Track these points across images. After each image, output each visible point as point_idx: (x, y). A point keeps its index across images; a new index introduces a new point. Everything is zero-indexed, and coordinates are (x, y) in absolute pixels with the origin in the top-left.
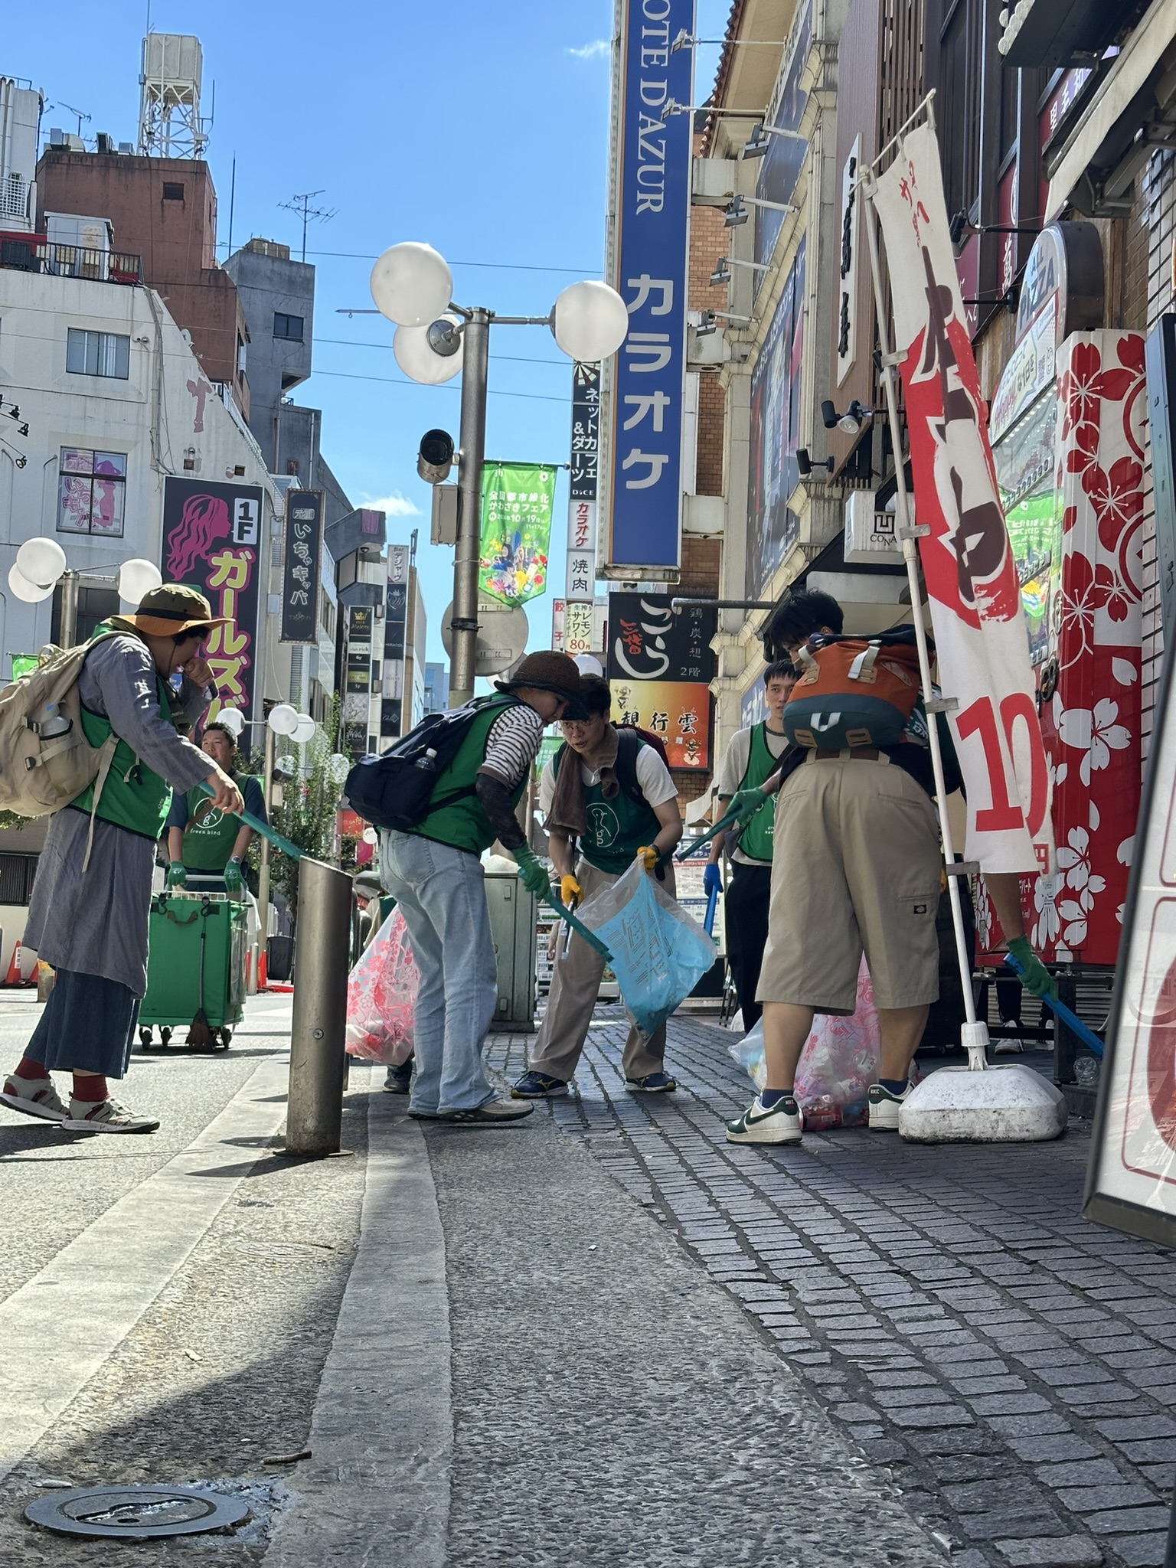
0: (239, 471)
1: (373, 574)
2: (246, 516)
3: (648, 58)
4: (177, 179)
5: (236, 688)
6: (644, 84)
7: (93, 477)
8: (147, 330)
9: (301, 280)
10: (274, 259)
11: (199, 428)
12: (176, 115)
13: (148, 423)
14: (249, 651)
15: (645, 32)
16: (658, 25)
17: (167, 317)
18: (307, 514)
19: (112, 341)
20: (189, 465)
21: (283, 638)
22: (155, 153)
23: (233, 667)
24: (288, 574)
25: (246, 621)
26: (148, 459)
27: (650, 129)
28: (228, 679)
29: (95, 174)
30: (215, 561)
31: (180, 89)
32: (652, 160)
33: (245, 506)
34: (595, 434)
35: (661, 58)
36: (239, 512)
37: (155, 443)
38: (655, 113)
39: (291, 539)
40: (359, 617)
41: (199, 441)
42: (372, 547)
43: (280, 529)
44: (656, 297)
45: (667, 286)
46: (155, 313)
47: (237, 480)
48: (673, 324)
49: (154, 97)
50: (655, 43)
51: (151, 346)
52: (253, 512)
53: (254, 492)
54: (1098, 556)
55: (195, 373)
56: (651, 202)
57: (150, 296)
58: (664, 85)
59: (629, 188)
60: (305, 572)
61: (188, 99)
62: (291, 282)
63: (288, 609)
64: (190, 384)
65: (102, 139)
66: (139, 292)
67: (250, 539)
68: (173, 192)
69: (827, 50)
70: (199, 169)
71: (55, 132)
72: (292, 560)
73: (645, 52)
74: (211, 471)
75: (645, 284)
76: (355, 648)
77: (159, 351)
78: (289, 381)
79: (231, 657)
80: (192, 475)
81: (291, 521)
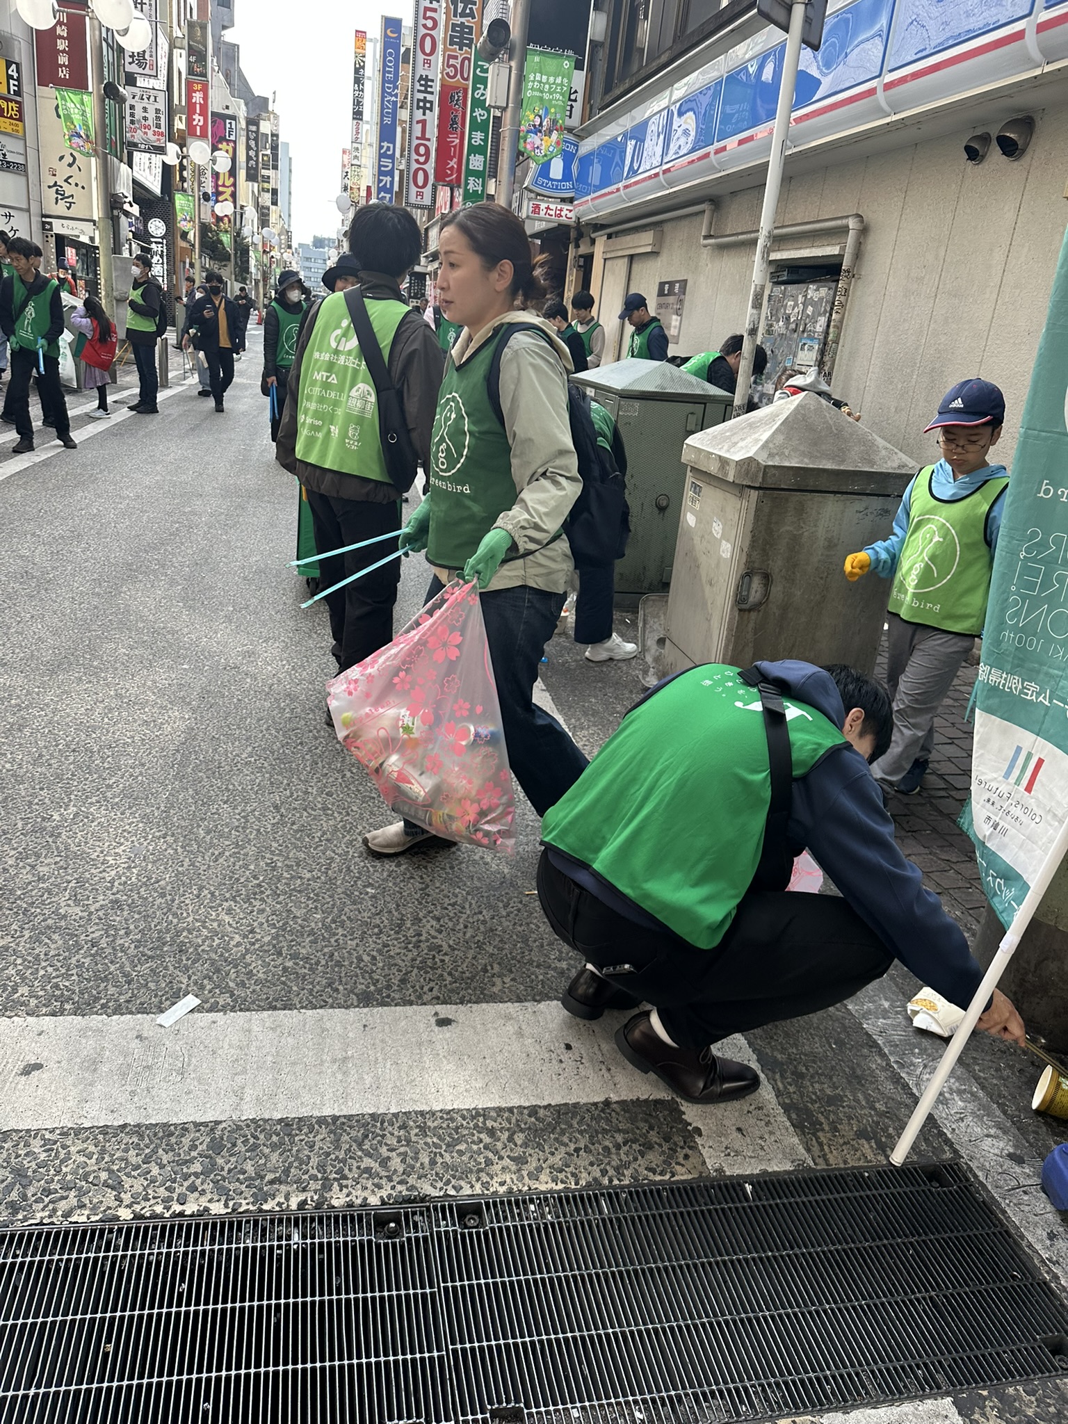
0: (227, 107)
2: (231, 128)
14: (234, 185)
18: (254, 128)
21: (246, 180)
24: (247, 154)
27: (387, 99)
28: (227, 195)
30: (220, 146)
32: (388, 108)
33: (230, 123)
34: (362, 90)
36: (228, 126)
38: (389, 94)
39: (248, 139)
40: (265, 158)
42: (264, 114)
43: (245, 133)
44: (388, 149)
45: (391, 146)
47: (226, 112)
48: (392, 157)
52: (233, 127)
53: (234, 118)
56: (387, 121)
59: (382, 116)
63: (248, 169)
67: (233, 138)
72: (248, 148)
75: (385, 144)
79: (228, 187)
81: (248, 131)
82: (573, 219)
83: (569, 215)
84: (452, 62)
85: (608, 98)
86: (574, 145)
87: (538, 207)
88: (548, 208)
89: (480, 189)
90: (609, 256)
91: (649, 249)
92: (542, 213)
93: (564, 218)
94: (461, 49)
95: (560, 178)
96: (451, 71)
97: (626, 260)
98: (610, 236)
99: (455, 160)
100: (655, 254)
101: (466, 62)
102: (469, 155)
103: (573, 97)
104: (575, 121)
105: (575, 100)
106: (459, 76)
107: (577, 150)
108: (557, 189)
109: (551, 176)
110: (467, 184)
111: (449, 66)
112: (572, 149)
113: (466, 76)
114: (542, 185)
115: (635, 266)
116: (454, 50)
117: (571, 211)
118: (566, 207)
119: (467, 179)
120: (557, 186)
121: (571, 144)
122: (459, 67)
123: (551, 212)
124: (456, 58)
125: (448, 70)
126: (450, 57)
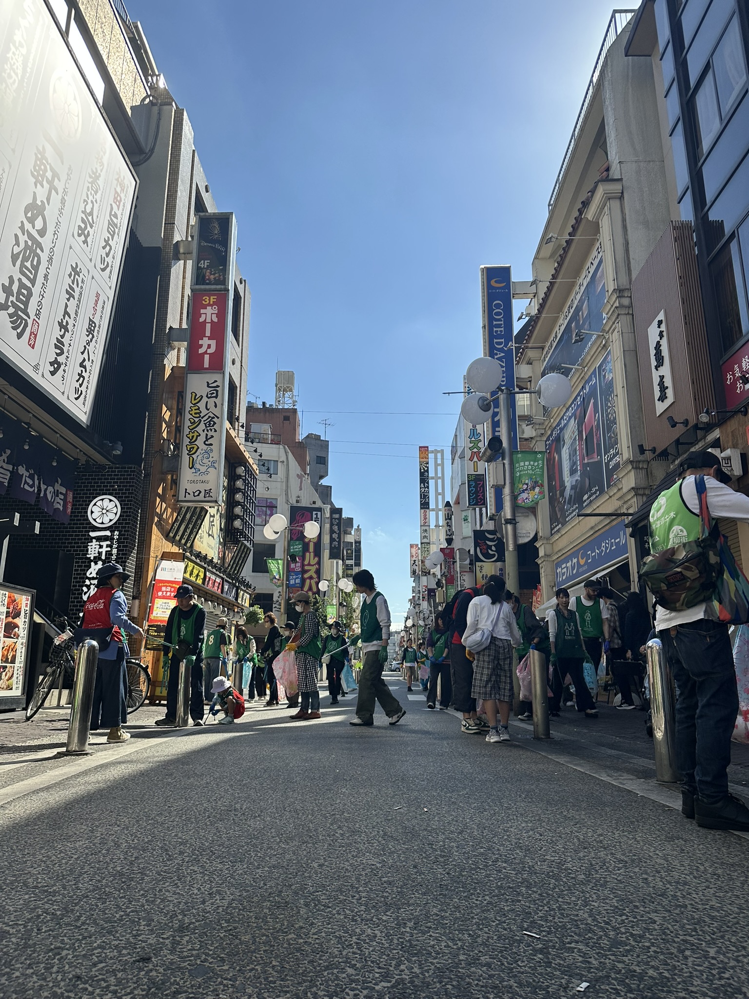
1: (350, 538)
2: (317, 517)
3: (496, 332)
4: (288, 414)
5: (315, 576)
6: (495, 341)
7: (266, 507)
8: (283, 458)
9: (325, 445)
10: (316, 439)
11: (301, 489)
12: (286, 395)
13: (284, 488)
14: (319, 563)
15: (494, 323)
16: (499, 320)
17: (290, 455)
18: (337, 516)
19: (272, 462)
20: (297, 502)
21: (330, 559)
22: (280, 407)
23: (314, 569)
24: (331, 536)
25: (318, 553)
26: (284, 500)
27: (499, 356)
28: (312, 573)
29: (262, 414)
31: (288, 387)
33: (317, 514)
34: (428, 487)
35: (501, 331)
36: (314, 516)
37: (287, 494)
38: (501, 350)
39: (332, 525)
40: (349, 552)
41: (301, 493)
42: (349, 529)
43: (328, 521)
46: (286, 452)
47: (313, 506)
49: (280, 390)
50: (499, 326)
51: (285, 463)
52: (319, 516)
53: (319, 509)
55: (299, 471)
57: (284, 447)
58: (503, 340)
60: (337, 535)
61: (291, 390)
62: (322, 446)
63: (331, 549)
64: (298, 475)
65: (264, 403)
66: (281, 446)
68: (286, 418)
69: (620, 292)
70: (295, 411)
71: (249, 402)
72: (332, 532)
73: (495, 329)
74: (305, 503)
76: (348, 562)
77: (288, 465)
78: (321, 477)
79: (313, 565)
80: (299, 505)
81: (331, 518)
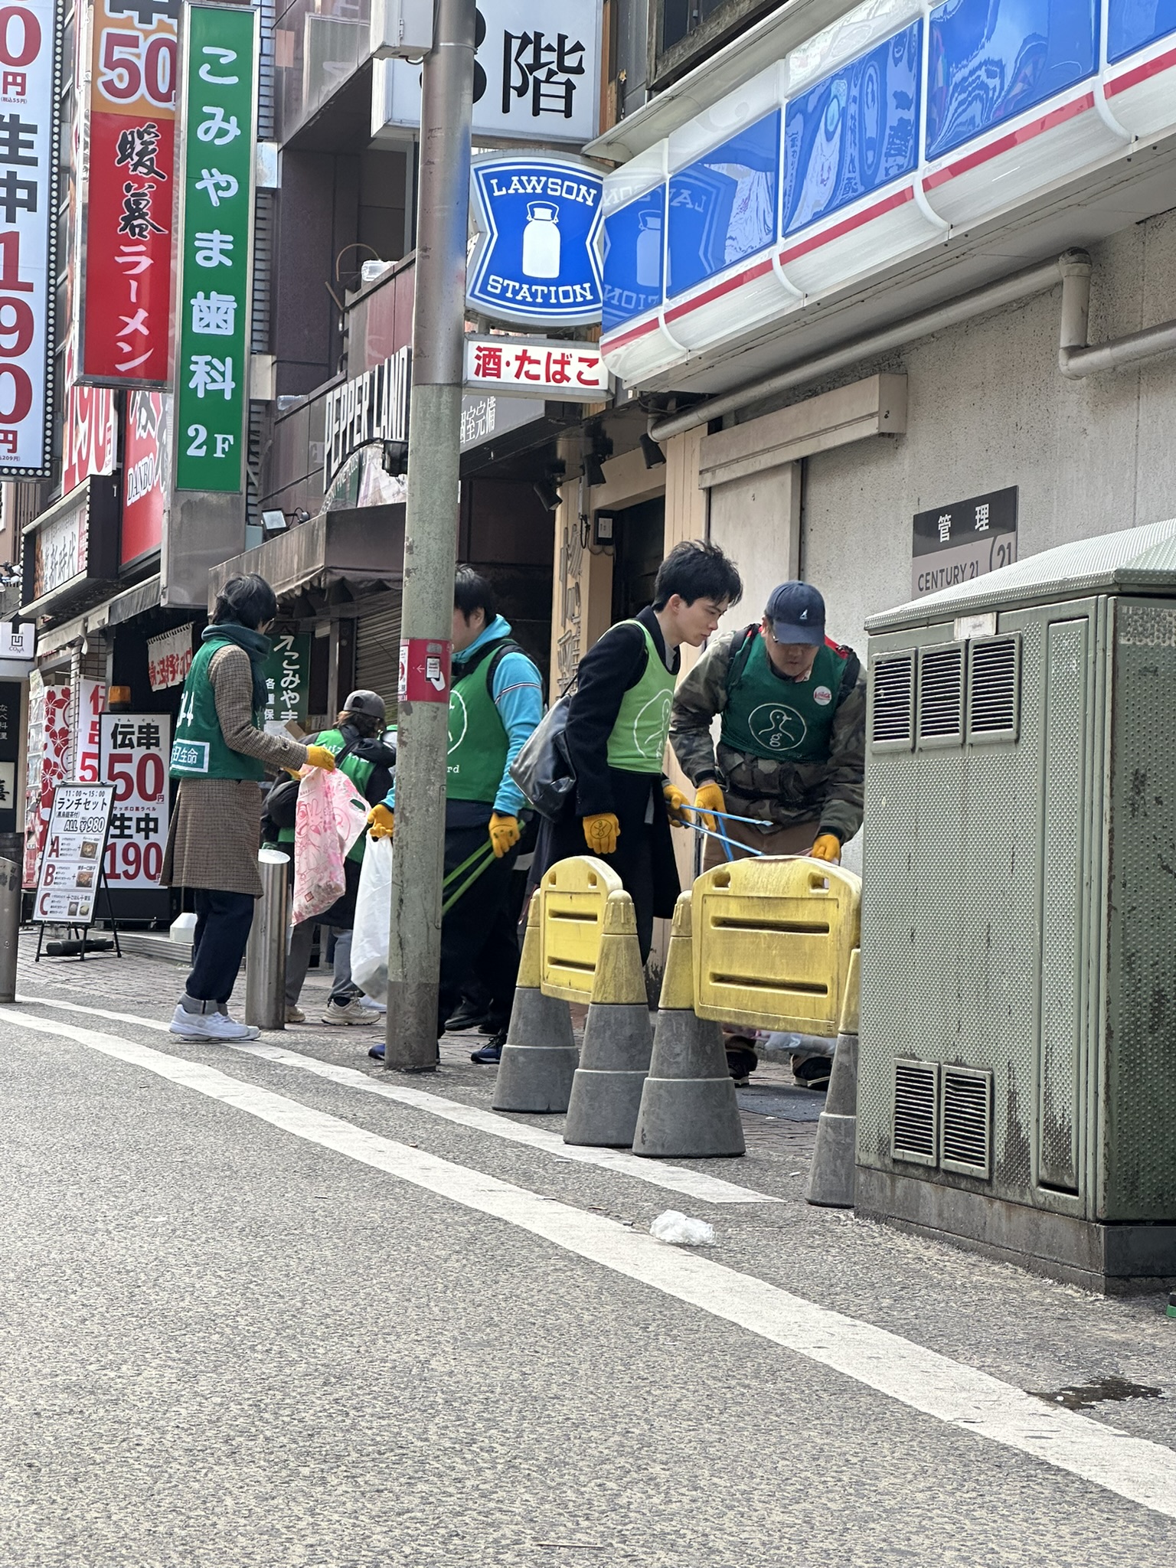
54: (54, 759)
82: (603, 385)
83: (589, 374)
84: (119, 53)
85: (680, 55)
86: (589, 185)
87: (493, 355)
88: (523, 358)
89: (228, 386)
90: (722, 476)
91: (870, 428)
92: (508, 375)
93: (574, 383)
94: (145, 19)
95: (554, 273)
96: (120, 78)
97: (787, 478)
98: (716, 425)
99: (142, 314)
100: (888, 441)
101: (164, 52)
102: (189, 295)
103: (570, 61)
104: (582, 123)
105: (579, 70)
106: (143, 89)
107: (597, 199)
108: (546, 303)
109: (528, 270)
110: (187, 375)
111: (111, 64)
112: (583, 195)
113: (163, 88)
114: (502, 296)
115: (818, 492)
116: (128, 23)
117: (592, 363)
118: (575, 353)
119: (185, 362)
120: (546, 297)
121: (580, 181)
122: (141, 65)
123: (533, 369)
124: (133, 42)
125: (110, 75)
126: (114, 40)
